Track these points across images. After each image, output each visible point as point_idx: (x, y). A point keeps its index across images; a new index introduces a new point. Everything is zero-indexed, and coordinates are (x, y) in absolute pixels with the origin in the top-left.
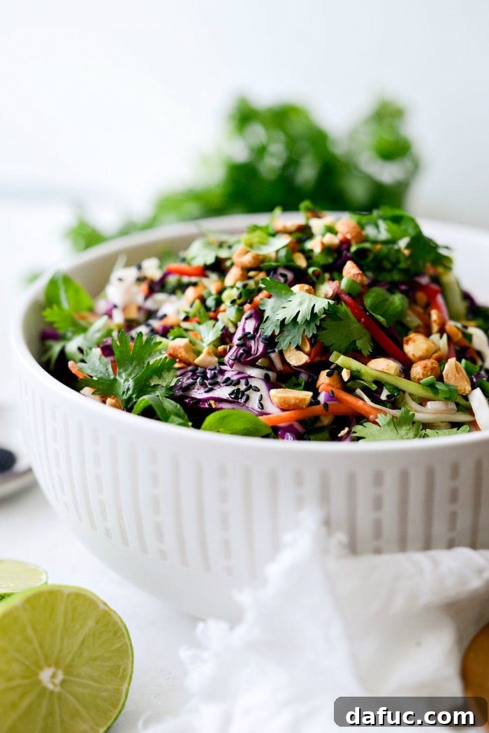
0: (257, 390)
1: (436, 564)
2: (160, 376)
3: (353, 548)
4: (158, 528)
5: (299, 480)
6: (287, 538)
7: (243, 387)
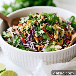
0: (32, 45)
1: (58, 65)
2: (18, 40)
3: (47, 64)
4: (21, 62)
5: (40, 57)
6: (38, 64)
7: (30, 44)
